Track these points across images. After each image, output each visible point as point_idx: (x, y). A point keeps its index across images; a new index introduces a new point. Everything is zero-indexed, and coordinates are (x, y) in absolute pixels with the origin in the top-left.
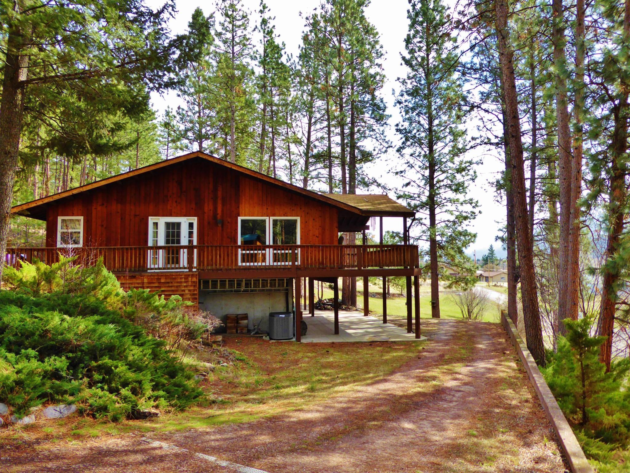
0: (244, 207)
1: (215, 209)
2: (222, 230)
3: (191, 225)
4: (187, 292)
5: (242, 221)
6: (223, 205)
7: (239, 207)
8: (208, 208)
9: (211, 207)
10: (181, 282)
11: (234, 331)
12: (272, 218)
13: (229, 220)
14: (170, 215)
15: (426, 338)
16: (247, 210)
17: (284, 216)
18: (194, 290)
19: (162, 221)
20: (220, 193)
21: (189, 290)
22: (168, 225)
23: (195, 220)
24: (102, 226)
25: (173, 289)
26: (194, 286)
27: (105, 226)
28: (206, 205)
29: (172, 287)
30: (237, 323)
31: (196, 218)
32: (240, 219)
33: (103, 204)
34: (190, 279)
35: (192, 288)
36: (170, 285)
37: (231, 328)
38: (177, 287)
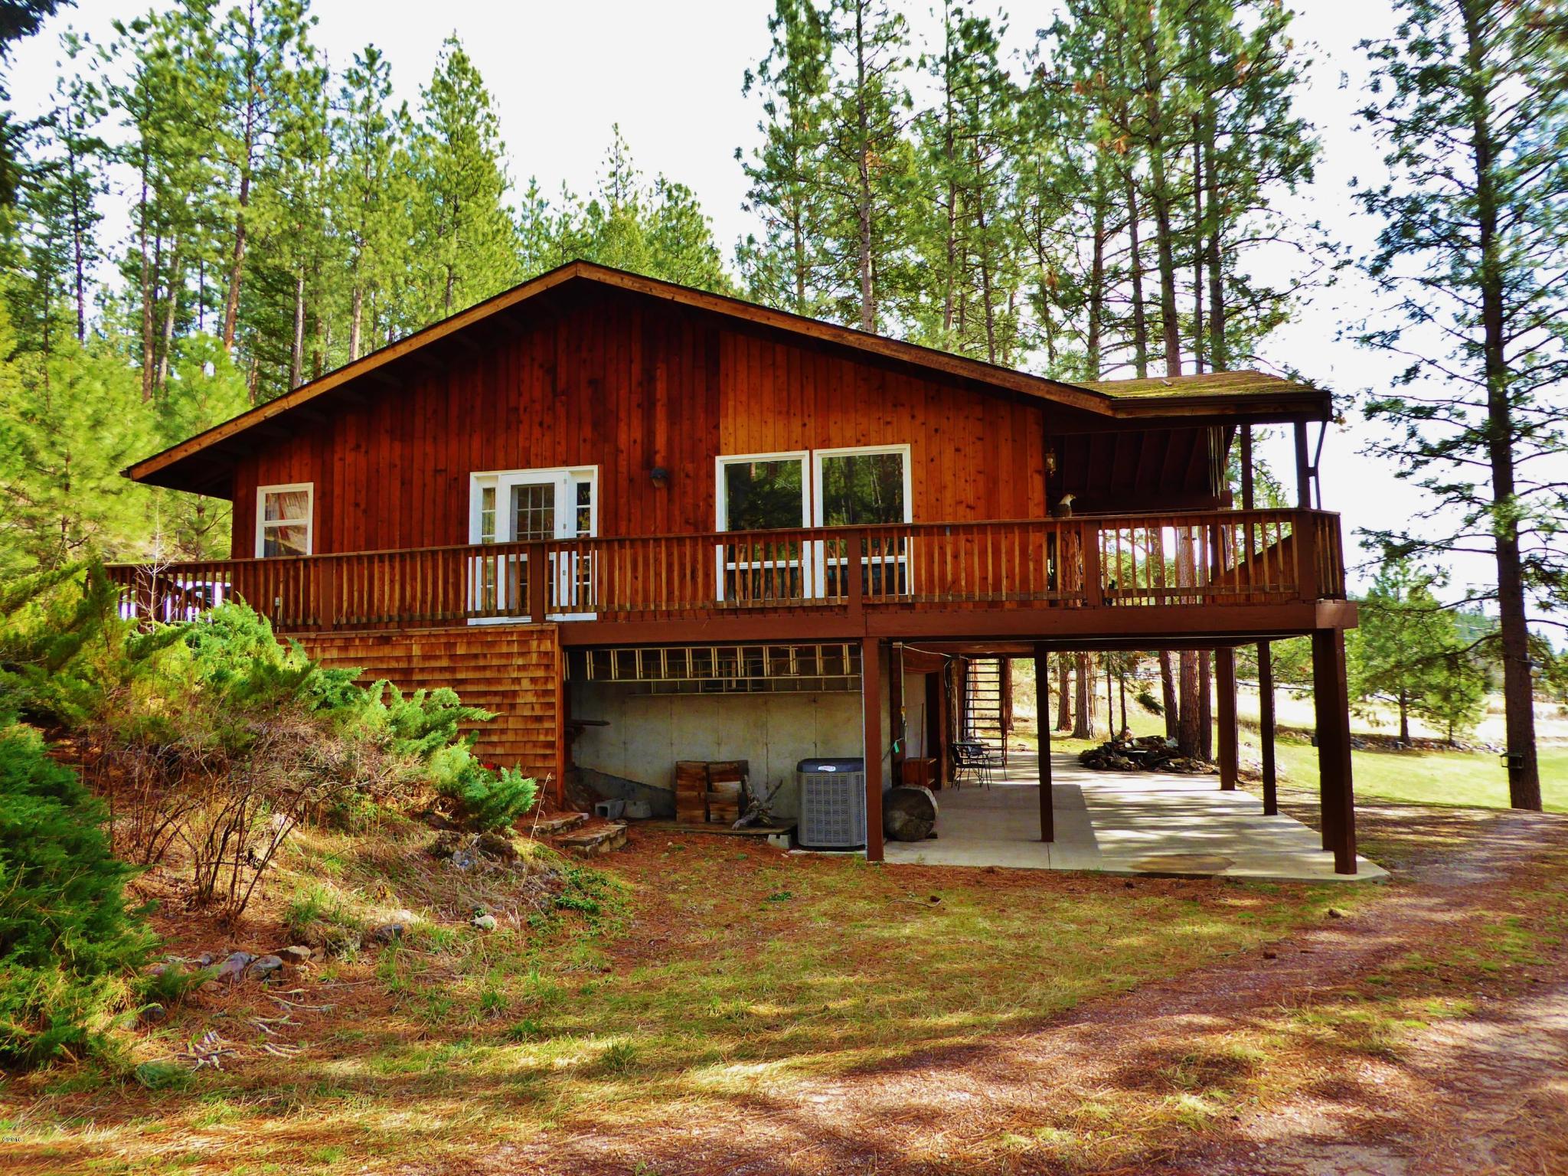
0: (733, 426)
1: (650, 434)
2: (670, 500)
3: (583, 489)
4: (526, 684)
5: (730, 469)
6: (673, 420)
7: (717, 427)
8: (629, 434)
9: (638, 434)
10: (509, 655)
11: (699, 813)
12: (820, 455)
13: (690, 467)
14: (527, 464)
15: (1384, 873)
16: (742, 434)
17: (858, 443)
18: (546, 680)
19: (505, 481)
20: (661, 389)
21: (533, 680)
22: (522, 493)
23: (591, 474)
24: (357, 505)
25: (488, 674)
26: (547, 667)
27: (363, 506)
28: (623, 427)
29: (484, 668)
30: (710, 788)
31: (595, 468)
32: (720, 463)
33: (358, 447)
34: (534, 644)
35: (540, 673)
36: (481, 663)
37: (689, 804)
38: (499, 668)
